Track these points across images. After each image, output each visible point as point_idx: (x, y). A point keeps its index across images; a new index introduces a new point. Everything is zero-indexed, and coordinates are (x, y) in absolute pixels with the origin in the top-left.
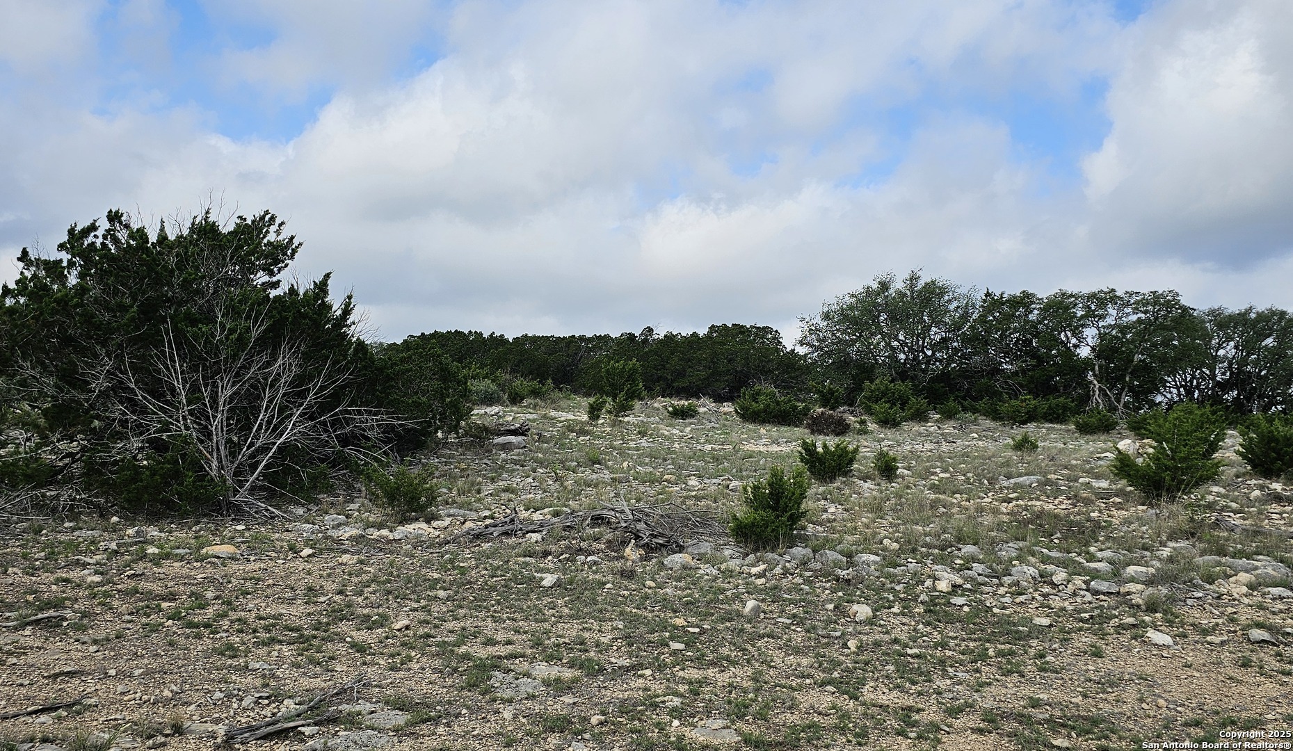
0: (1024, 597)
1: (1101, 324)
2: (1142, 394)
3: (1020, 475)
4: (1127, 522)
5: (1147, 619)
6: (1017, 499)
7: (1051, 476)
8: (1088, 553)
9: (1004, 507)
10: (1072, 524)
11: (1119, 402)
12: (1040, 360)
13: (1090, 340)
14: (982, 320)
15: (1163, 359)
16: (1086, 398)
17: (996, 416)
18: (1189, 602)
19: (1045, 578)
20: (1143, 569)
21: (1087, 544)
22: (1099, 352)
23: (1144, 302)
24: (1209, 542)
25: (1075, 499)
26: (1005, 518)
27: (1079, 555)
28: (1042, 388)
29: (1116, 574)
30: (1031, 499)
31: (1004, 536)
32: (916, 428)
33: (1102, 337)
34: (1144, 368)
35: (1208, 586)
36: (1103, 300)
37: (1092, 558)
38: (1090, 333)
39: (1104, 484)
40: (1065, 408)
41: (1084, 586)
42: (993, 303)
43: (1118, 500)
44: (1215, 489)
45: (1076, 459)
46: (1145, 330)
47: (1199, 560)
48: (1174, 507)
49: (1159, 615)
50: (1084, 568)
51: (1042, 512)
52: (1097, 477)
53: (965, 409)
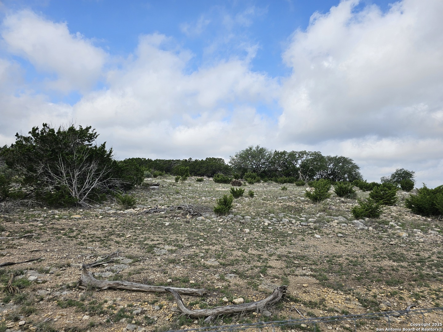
0: (285, 226)
1: (302, 159)
2: (311, 177)
3: (283, 196)
4: (309, 208)
5: (314, 231)
6: (283, 202)
7: (291, 197)
8: (300, 215)
9: (280, 204)
10: (296, 208)
11: (306, 178)
12: (287, 168)
13: (299, 163)
14: (274, 158)
15: (316, 168)
16: (298, 177)
17: (276, 181)
18: (324, 227)
19: (290, 222)
20: (313, 219)
21: (300, 213)
22: (301, 166)
23: (313, 154)
24: (328, 213)
25: (297, 202)
26: (280, 207)
27: (298, 216)
28: (288, 175)
29: (307, 221)
30: (286, 202)
31: (280, 211)
32: (258, 184)
33: (302, 162)
34: (312, 170)
35: (328, 223)
36: (303, 153)
37: (301, 217)
38: (300, 162)
39: (303, 199)
40: (293, 180)
41: (299, 224)
42: (277, 153)
43: (307, 202)
44: (329, 200)
45: (296, 192)
46: (312, 161)
47: (326, 217)
48: (319, 204)
49: (317, 231)
50: (299, 219)
51: (289, 206)
52: (301, 197)
53: (269, 180)
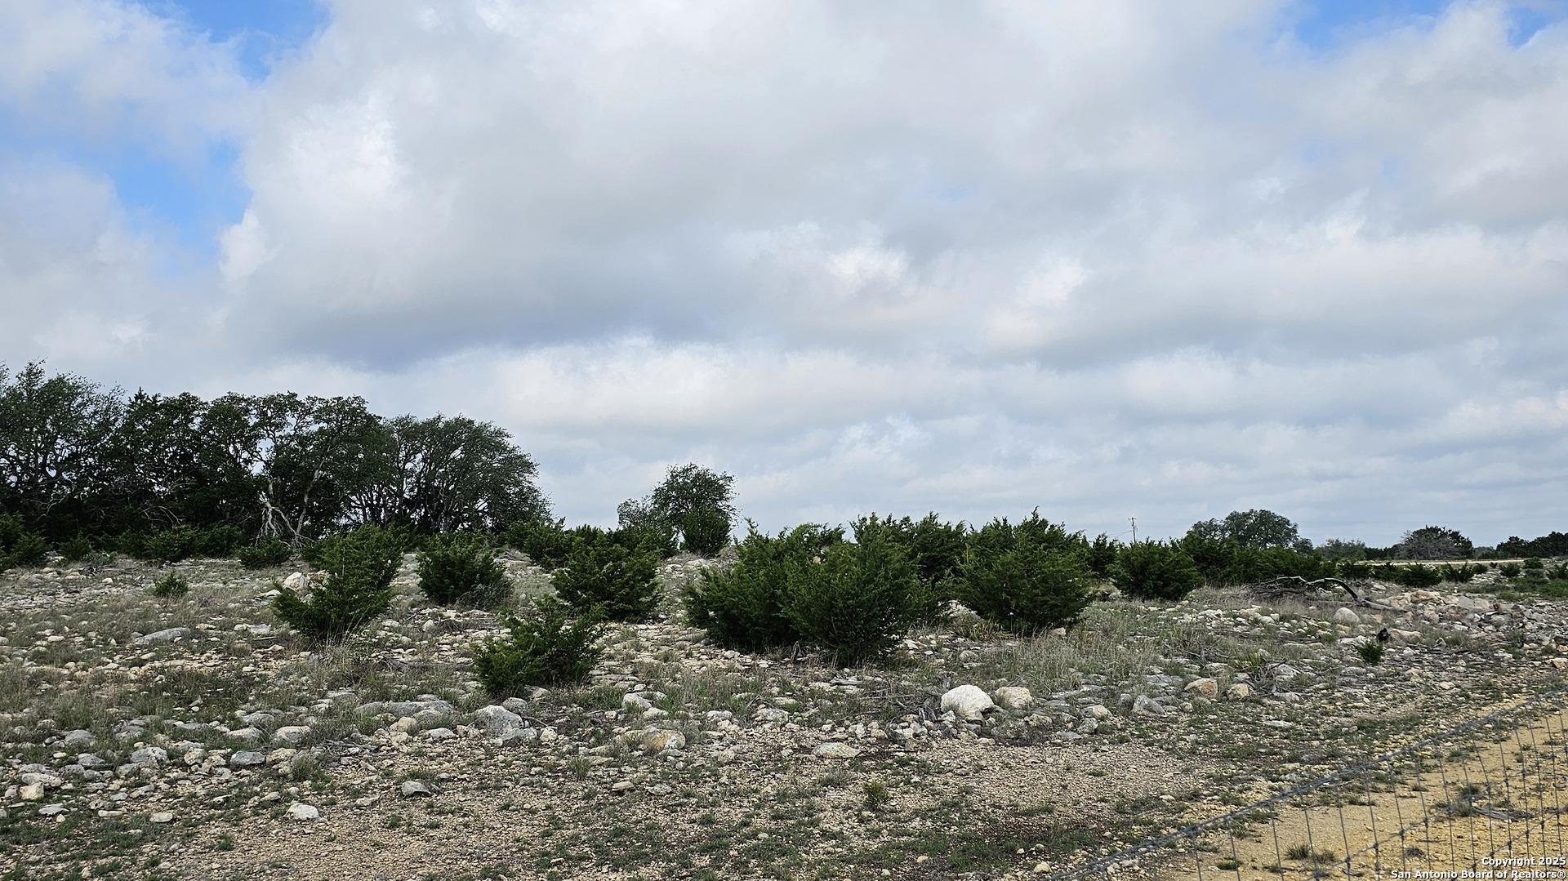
0: (145, 788)
1: (277, 434)
2: (324, 516)
3: (161, 629)
4: (285, 673)
5: (293, 790)
6: (152, 660)
7: (202, 626)
8: (233, 718)
9: (133, 673)
10: (218, 683)
11: (295, 528)
12: (201, 478)
13: (264, 455)
14: (128, 428)
15: (347, 476)
16: (258, 523)
17: (139, 552)
18: (344, 760)
19: (175, 758)
20: (296, 729)
21: (234, 707)
22: (274, 467)
23: (327, 409)
24: (372, 686)
25: (227, 651)
26: (133, 688)
27: (222, 722)
28: (202, 512)
29: (265, 741)
30: (171, 659)
31: (125, 711)
32: (25, 576)
33: (278, 449)
34: (326, 485)
35: (367, 739)
36: (285, 404)
37: (237, 724)
38: (265, 446)
39: (264, 629)
40: (231, 538)
41: (223, 762)
42: (144, 407)
43: (278, 647)
44: (388, 623)
45: (234, 601)
46: (328, 440)
47: (360, 709)
48: (339, 650)
49: (307, 783)
50: (226, 739)
51: (181, 674)
52: (257, 622)
53: (98, 547)
